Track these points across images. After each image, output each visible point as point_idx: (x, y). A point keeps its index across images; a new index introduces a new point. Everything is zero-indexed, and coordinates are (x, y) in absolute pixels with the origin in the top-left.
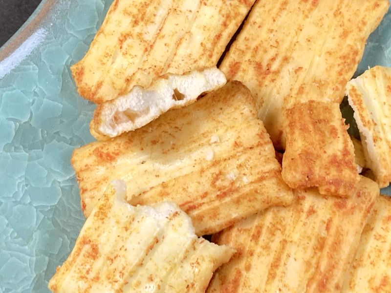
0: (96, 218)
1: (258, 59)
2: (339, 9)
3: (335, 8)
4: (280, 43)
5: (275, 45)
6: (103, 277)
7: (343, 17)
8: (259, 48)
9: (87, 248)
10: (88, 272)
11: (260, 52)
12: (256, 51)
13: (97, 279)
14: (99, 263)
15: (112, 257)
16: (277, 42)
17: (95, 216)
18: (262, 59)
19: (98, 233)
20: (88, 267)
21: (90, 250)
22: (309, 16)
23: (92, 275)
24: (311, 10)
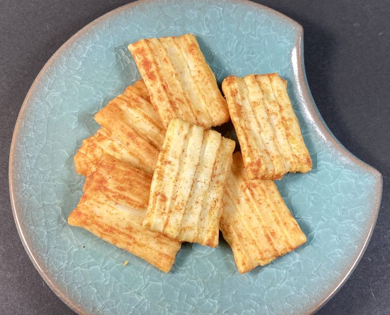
0: (158, 180)
1: (258, 188)
2: (255, 245)
3: (257, 243)
4: (259, 205)
5: (260, 202)
6: (173, 210)
7: (250, 244)
8: (264, 194)
9: (159, 197)
10: (164, 210)
11: (261, 192)
12: (263, 190)
13: (170, 211)
14: (168, 203)
15: (174, 197)
16: (260, 204)
17: (157, 179)
18: (257, 190)
19: (162, 187)
20: (163, 207)
21: (161, 198)
22: (262, 228)
23: (167, 211)
24: (265, 232)
